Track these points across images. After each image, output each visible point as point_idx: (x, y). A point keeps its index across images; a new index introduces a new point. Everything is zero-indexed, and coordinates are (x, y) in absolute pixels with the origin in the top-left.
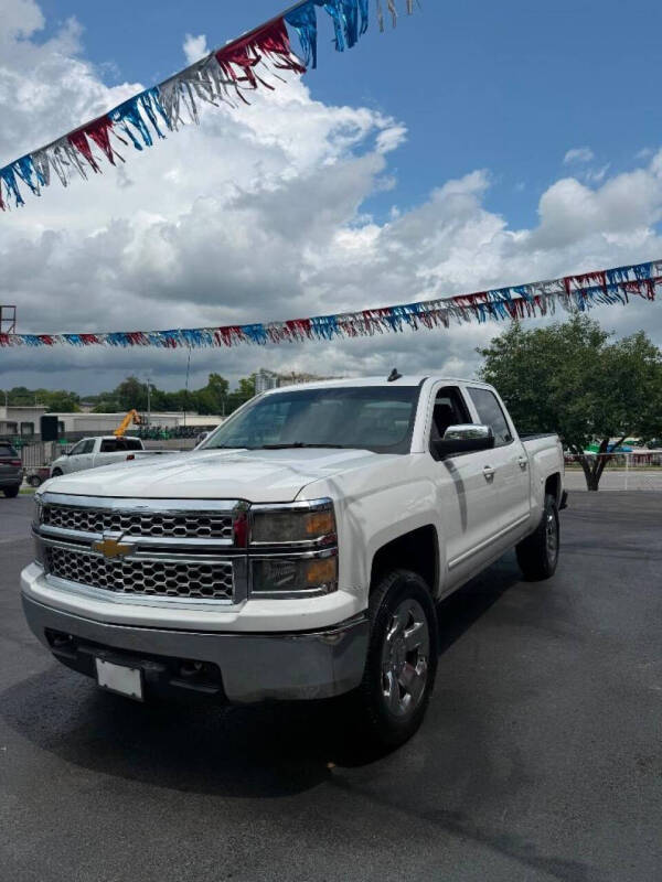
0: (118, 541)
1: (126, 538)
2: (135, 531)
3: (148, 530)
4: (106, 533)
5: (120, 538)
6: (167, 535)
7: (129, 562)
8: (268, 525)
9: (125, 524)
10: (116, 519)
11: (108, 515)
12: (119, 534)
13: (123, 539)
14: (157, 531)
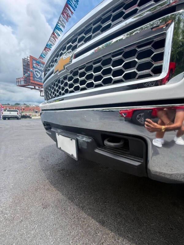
3: (82, 41)
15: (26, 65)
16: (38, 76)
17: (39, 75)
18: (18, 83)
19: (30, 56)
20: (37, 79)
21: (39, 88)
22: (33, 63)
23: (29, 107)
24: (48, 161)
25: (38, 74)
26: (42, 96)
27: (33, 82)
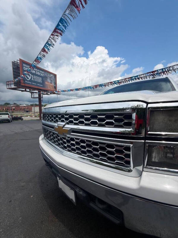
0: (63, 127)
1: (67, 126)
2: (71, 122)
3: (77, 122)
4: (59, 123)
5: (64, 125)
6: (86, 125)
7: (69, 137)
8: (160, 118)
9: (67, 119)
10: (63, 117)
11: (59, 115)
12: (64, 124)
13: (65, 126)
14: (82, 123)
15: (16, 68)
16: (28, 79)
17: (30, 78)
18: (8, 86)
19: (20, 59)
20: (28, 82)
21: (30, 90)
22: (23, 66)
23: (19, 106)
24: (47, 185)
25: (28, 76)
26: (33, 98)
27: (23, 85)
